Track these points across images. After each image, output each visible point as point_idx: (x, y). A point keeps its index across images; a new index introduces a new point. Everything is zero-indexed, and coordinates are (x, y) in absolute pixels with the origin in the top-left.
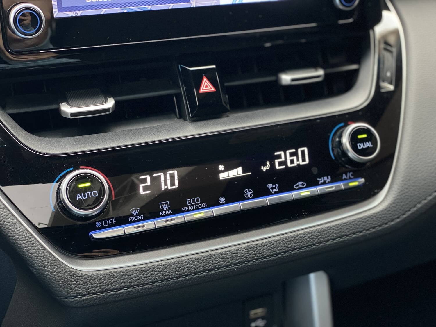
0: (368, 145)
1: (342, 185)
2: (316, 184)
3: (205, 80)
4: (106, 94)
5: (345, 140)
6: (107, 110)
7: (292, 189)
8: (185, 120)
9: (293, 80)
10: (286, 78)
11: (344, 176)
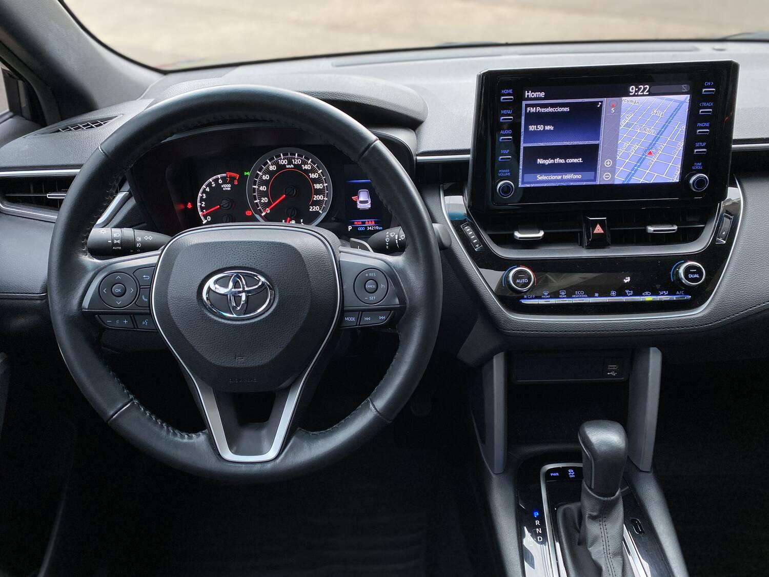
0: (696, 276)
1: (674, 298)
2: (658, 294)
3: (598, 226)
4: (539, 228)
5: (681, 271)
6: (539, 237)
7: (641, 295)
8: (583, 247)
9: (654, 231)
10: (651, 229)
11: (678, 293)
